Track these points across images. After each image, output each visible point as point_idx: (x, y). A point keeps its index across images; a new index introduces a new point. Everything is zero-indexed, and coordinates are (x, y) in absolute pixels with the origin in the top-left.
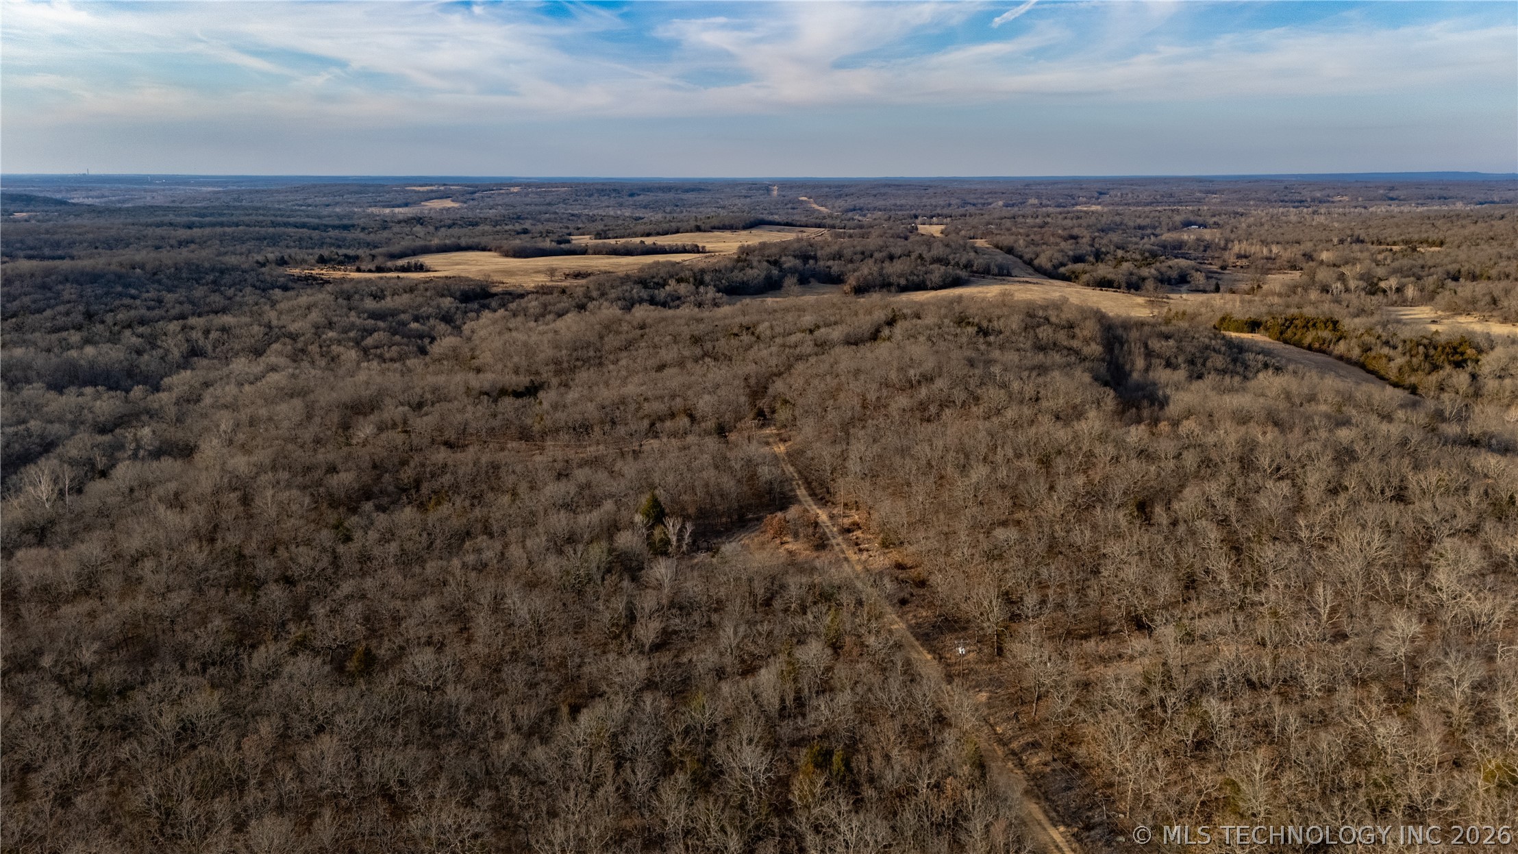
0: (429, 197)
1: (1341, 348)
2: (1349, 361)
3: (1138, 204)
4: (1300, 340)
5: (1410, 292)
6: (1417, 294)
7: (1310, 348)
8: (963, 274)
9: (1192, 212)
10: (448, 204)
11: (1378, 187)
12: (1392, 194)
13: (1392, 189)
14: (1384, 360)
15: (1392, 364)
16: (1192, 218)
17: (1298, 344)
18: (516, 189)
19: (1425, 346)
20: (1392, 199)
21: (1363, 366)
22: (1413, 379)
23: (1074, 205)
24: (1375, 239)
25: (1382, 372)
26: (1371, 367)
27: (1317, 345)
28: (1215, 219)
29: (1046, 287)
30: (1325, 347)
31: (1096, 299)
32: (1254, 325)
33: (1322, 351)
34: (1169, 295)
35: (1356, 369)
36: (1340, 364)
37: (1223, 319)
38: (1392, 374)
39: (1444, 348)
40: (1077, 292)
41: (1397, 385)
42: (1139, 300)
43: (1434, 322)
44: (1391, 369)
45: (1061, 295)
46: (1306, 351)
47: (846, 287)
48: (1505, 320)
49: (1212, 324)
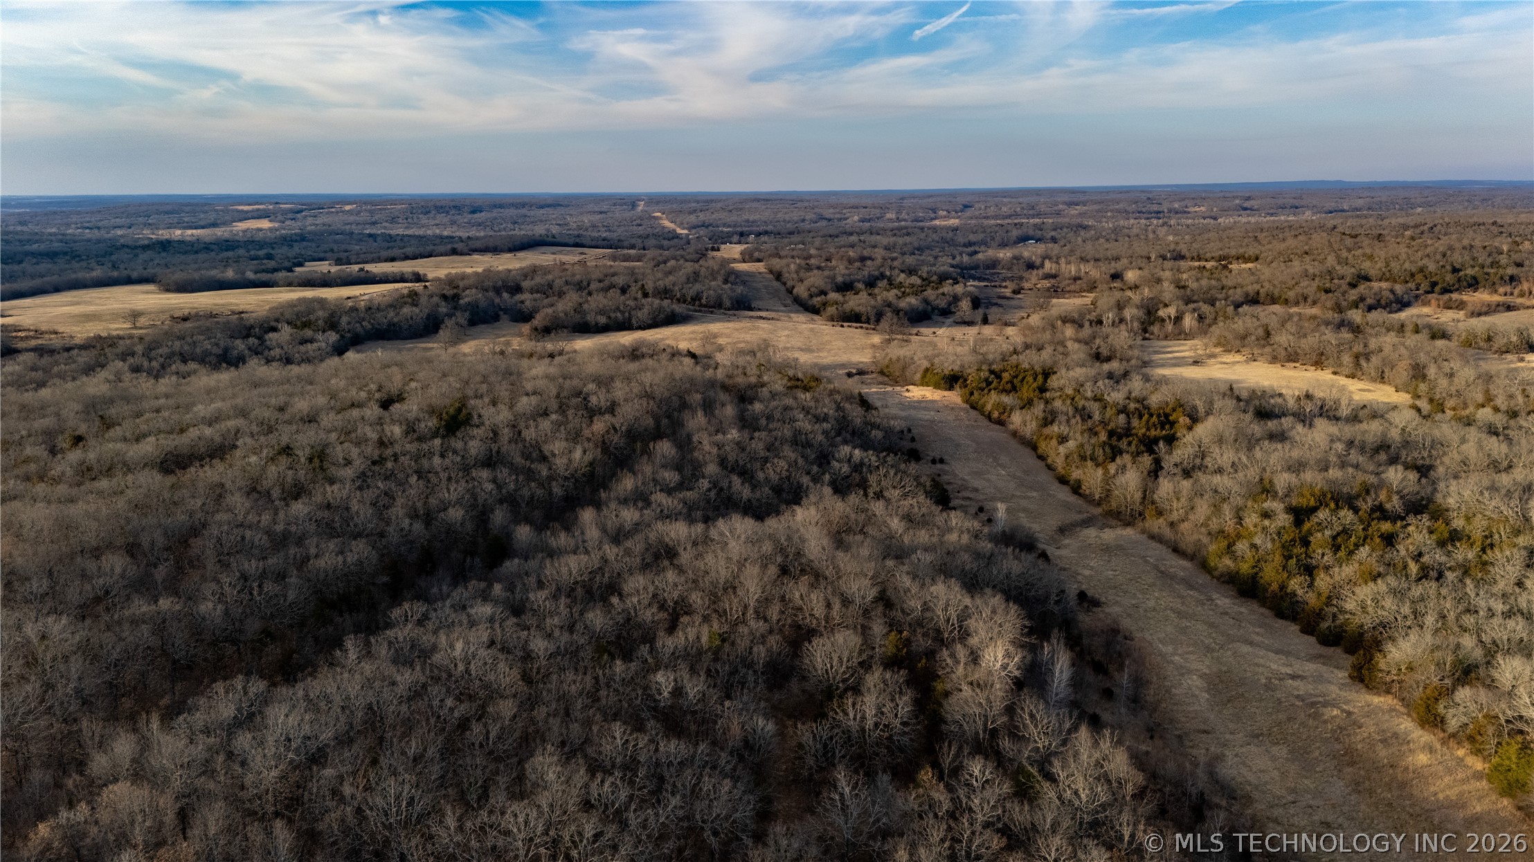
0: (245, 217)
1: (1016, 419)
2: (1023, 441)
3: (996, 217)
4: (984, 405)
5: (1189, 321)
6: (1194, 323)
7: (989, 417)
8: (679, 308)
9: (1035, 225)
10: (265, 224)
11: (1235, 197)
12: (1247, 204)
13: (1248, 199)
14: (1055, 444)
15: (1061, 449)
16: (1031, 233)
17: (981, 411)
18: (348, 208)
19: (1129, 415)
20: (1245, 209)
21: (1034, 447)
22: (1079, 474)
23: (932, 219)
24: (1195, 254)
25: (1051, 462)
26: (1042, 452)
28: (1053, 233)
29: (779, 324)
30: (1004, 417)
31: (827, 338)
32: (952, 380)
33: (1001, 423)
34: (923, 330)
35: (1027, 452)
36: (1013, 444)
37: (927, 370)
38: (1059, 463)
39: (1151, 415)
40: (812, 330)
41: (1063, 480)
42: (876, 339)
43: (1196, 363)
44: (1058, 454)
45: (788, 336)
46: (986, 422)
47: (526, 328)
48: (1274, 360)
49: (918, 376)
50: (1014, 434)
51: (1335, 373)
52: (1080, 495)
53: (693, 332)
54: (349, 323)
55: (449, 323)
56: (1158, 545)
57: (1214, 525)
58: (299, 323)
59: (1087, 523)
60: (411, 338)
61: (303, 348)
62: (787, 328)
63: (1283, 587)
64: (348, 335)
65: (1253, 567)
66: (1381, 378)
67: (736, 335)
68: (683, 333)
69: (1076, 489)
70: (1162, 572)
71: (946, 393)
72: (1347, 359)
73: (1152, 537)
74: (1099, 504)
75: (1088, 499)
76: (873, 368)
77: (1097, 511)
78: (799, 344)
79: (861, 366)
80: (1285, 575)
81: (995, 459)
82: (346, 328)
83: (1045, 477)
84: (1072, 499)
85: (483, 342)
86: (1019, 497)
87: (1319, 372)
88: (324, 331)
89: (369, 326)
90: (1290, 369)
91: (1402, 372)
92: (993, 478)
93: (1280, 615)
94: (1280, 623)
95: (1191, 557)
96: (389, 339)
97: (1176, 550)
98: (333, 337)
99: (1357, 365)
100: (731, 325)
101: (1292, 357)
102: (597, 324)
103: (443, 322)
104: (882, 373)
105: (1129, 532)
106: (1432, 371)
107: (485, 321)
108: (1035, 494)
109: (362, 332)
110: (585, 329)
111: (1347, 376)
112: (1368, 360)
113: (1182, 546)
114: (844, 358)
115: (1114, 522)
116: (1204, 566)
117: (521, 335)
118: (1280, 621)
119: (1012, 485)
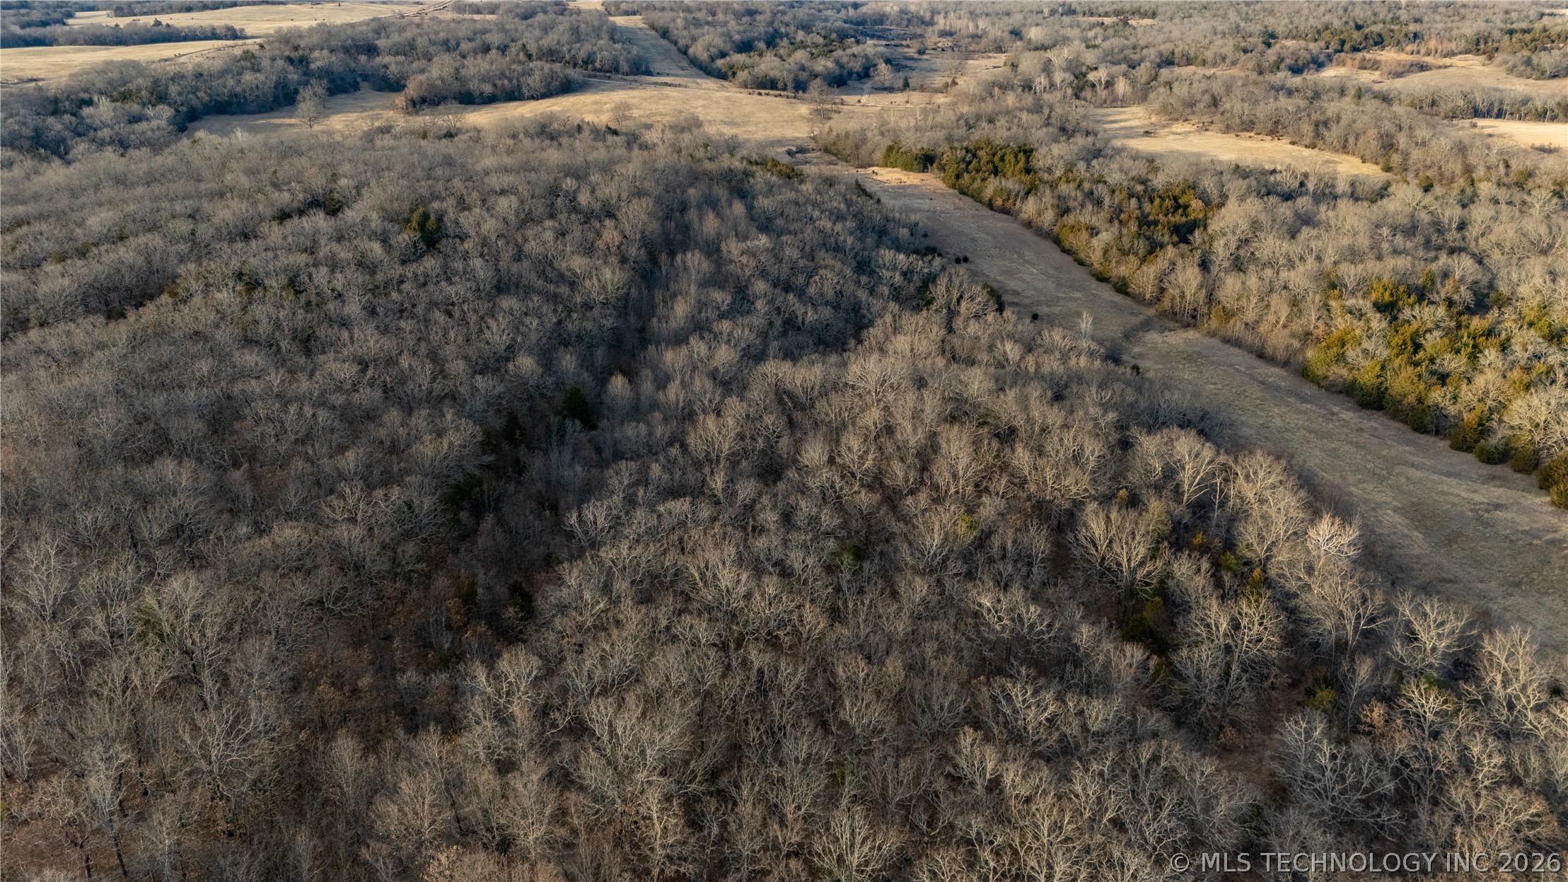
1: (1029, 208)
2: (1040, 232)
4: (980, 191)
5: (1122, 87)
6: (1129, 89)
7: (990, 205)
14: (1084, 235)
15: (1094, 241)
17: (976, 197)
19: (1139, 199)
21: (1057, 241)
22: (1123, 270)
24: (1086, 9)
25: (1082, 255)
26: (1067, 245)
27: (999, 202)
29: (690, 92)
30: (1009, 204)
31: (748, 109)
32: (926, 161)
33: (1005, 211)
34: (845, 98)
35: (1048, 246)
36: (1029, 235)
37: (890, 149)
38: (1096, 258)
39: (1163, 199)
40: (728, 99)
41: (1101, 278)
42: (804, 109)
43: (1147, 133)
44: (1095, 249)
45: (704, 106)
46: (986, 212)
47: (400, 99)
48: (1228, 129)
49: (878, 156)
50: (1028, 225)
51: (1293, 143)
52: (1127, 294)
53: (596, 103)
54: (180, 94)
55: (305, 93)
56: (1237, 351)
57: (1297, 326)
58: (115, 94)
59: (1146, 326)
60: (260, 112)
61: (137, 127)
62: (699, 97)
63: (1420, 400)
64: (184, 109)
65: (1378, 376)
66: (1344, 148)
67: (645, 105)
68: (585, 104)
69: (1122, 288)
70: (1262, 383)
71: (921, 176)
72: (1307, 128)
73: (1227, 341)
74: (1150, 304)
75: (1138, 299)
76: (813, 145)
77: (1151, 312)
78: (720, 117)
79: (799, 143)
80: (1422, 387)
81: (1021, 256)
82: (179, 99)
83: (1078, 273)
84: (1119, 298)
85: (353, 116)
86: (1064, 299)
87: (1276, 142)
88: (154, 105)
89: (207, 98)
90: (1245, 139)
91: (1371, 141)
92: (1027, 277)
93: (1421, 429)
94: (1424, 439)
95: (1285, 364)
96: (233, 114)
97: (1261, 355)
98: (166, 111)
99: (1318, 135)
100: (635, 93)
101: (1247, 126)
102: (481, 94)
103: (296, 91)
104: (827, 150)
105: (1191, 334)
106: (1402, 140)
107: (344, 91)
108: (1078, 295)
109: (199, 105)
110: (468, 99)
111: (1307, 147)
112: (1328, 129)
113: (1269, 350)
114: (776, 133)
115: (1171, 324)
116: (1304, 373)
117: (394, 107)
118: (1423, 436)
119: (1050, 285)
